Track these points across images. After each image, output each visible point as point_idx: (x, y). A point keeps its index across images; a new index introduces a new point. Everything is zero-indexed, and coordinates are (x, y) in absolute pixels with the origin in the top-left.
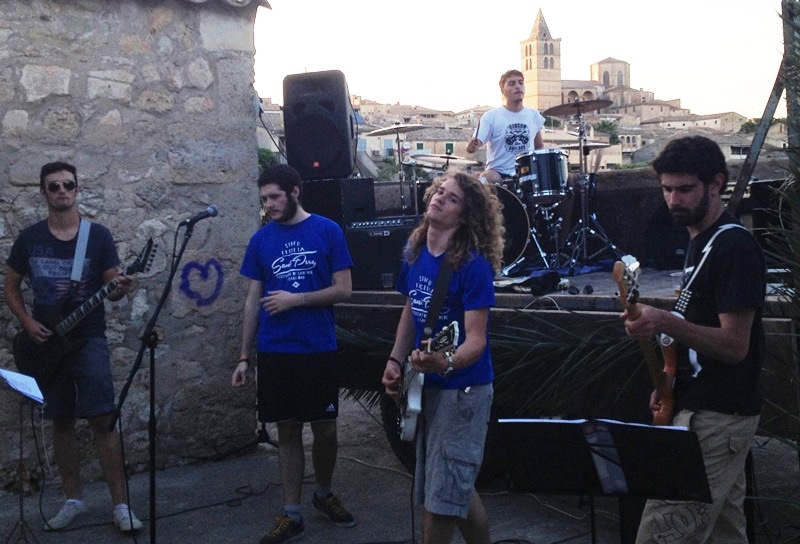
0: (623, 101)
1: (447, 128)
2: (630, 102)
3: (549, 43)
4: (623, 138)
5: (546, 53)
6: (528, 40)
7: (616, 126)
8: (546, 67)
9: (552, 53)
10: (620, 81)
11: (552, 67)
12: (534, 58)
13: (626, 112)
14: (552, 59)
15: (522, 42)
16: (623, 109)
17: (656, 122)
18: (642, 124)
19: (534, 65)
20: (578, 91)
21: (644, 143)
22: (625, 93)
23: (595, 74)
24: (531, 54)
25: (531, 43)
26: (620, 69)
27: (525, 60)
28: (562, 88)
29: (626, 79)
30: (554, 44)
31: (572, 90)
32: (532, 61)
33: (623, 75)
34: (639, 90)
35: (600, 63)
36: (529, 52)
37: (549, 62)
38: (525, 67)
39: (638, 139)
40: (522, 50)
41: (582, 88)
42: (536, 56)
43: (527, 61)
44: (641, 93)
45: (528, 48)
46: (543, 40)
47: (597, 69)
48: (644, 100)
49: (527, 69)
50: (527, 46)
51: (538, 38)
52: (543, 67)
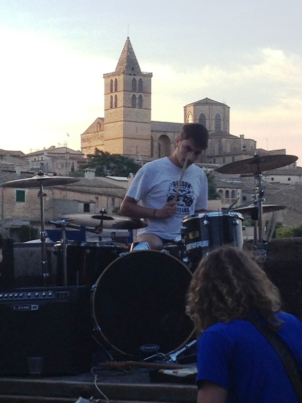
0: (220, 149)
1: (18, 173)
2: (228, 151)
3: (137, 78)
4: (221, 191)
5: (134, 90)
6: (113, 74)
8: (134, 106)
9: (141, 90)
10: (218, 126)
11: (141, 107)
12: (121, 96)
13: (224, 162)
14: (140, 97)
15: (106, 76)
16: (221, 159)
18: (242, 176)
19: (120, 103)
20: (170, 135)
22: (224, 140)
23: (190, 116)
24: (116, 91)
25: (117, 77)
26: (218, 112)
27: (110, 96)
28: (152, 131)
29: (224, 123)
30: (143, 80)
31: (163, 134)
32: (118, 98)
33: (222, 119)
34: (239, 137)
35: (196, 104)
36: (114, 88)
37: (137, 100)
38: (109, 105)
39: (239, 194)
40: (106, 85)
41: (174, 132)
42: (122, 93)
43: (112, 97)
44: (242, 140)
45: (114, 83)
46: (130, 75)
47: (192, 111)
48: (244, 149)
49: (111, 107)
50: (112, 80)
51: (125, 72)
52: (131, 106)
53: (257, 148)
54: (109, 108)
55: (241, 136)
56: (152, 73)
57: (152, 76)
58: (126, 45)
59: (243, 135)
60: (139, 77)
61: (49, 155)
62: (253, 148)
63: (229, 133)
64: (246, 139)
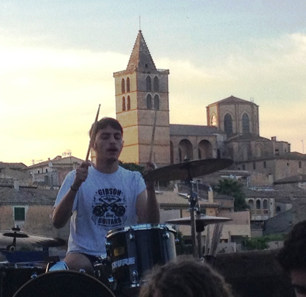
0: (250, 153)
1: (16, 187)
2: (259, 155)
3: (152, 76)
4: (251, 201)
5: (149, 89)
6: (124, 73)
7: (241, 186)
8: (149, 108)
9: (157, 89)
10: (246, 127)
11: (157, 108)
12: (134, 96)
13: (254, 168)
14: (156, 97)
15: (116, 75)
16: (251, 165)
17: (293, 181)
18: (275, 183)
19: (134, 104)
20: (191, 139)
21: (278, 209)
22: (253, 143)
23: (214, 117)
24: (128, 90)
25: (129, 76)
26: (245, 112)
27: (122, 97)
28: (171, 136)
29: (253, 125)
30: (159, 78)
31: (183, 138)
32: (131, 99)
33: (250, 120)
34: (270, 139)
35: (220, 104)
36: (126, 88)
37: (153, 101)
38: (121, 107)
39: (271, 203)
40: (117, 85)
41: (197, 136)
42: (136, 93)
43: (124, 98)
44: (274, 143)
45: (126, 83)
46: (144, 72)
47: (216, 111)
48: (277, 152)
49: (124, 110)
50: (123, 79)
51: (138, 70)
52: (146, 107)
53: (291, 151)
54: (121, 111)
55: (272, 138)
56: (168, 70)
57: (169, 73)
58: (139, 39)
59: (275, 137)
60: (154, 75)
61: (55, 166)
62: (287, 151)
63: (259, 135)
64: (279, 142)
